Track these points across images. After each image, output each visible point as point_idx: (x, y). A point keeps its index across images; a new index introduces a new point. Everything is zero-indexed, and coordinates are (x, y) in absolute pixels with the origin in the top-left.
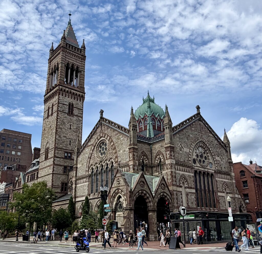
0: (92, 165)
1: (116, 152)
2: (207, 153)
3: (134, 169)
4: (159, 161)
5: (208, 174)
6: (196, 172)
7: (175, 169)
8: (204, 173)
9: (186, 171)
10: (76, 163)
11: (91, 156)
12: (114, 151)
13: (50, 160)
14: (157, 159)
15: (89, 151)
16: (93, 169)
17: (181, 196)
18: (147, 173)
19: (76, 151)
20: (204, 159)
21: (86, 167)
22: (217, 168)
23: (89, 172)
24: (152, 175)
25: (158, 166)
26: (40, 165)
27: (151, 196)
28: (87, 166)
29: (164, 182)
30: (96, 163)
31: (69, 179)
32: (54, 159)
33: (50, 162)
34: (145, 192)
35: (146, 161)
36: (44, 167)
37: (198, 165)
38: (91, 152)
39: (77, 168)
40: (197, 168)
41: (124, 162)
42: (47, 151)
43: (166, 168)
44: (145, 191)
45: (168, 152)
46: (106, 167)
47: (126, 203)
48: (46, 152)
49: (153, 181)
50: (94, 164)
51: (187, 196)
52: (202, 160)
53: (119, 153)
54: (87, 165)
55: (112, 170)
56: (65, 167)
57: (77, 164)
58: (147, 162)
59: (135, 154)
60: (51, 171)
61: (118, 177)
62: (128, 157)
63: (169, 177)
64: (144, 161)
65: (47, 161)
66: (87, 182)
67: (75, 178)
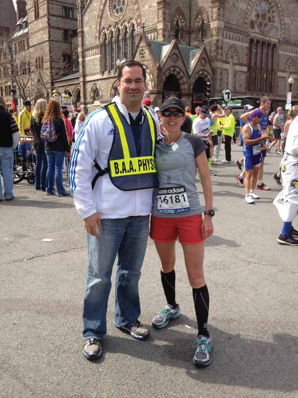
0: (104, 28)
1: (138, 8)
2: (273, 12)
3: (164, 36)
4: (201, 23)
5: (269, 44)
6: (252, 41)
7: (223, 36)
8: (263, 43)
9: (238, 39)
10: (80, 25)
11: (102, 14)
12: (136, 7)
13: (43, 19)
14: (198, 20)
15: (99, 6)
16: (106, 35)
17: (227, 76)
18: (182, 42)
19: (80, 6)
20: (266, 21)
21: (96, 32)
22: (283, 36)
23: (101, 40)
24: (190, 46)
25: (199, 30)
26: (29, 28)
27: (186, 75)
28: (96, 30)
29: (205, 56)
30: (110, 26)
31: (73, 49)
32: (48, 18)
33: (43, 23)
34: (178, 70)
35: (182, 22)
36: (35, 30)
37: (256, 31)
38: (102, 8)
39: (82, 32)
40: (255, 35)
41: (150, 24)
42: (36, 4)
43: (209, 34)
44: (179, 68)
45: (215, 10)
46: (124, 31)
47: (152, 84)
48: (35, 6)
49: (191, 53)
50: (107, 27)
51: (235, 77)
52: (264, 23)
53: (143, 9)
54: (96, 27)
55: (132, 37)
56: (66, 31)
57: (82, 27)
58: (183, 24)
59: (167, 12)
60: (46, 37)
61: (142, 47)
62: (156, 17)
63: (214, 48)
64: (180, 24)
65: (39, 20)
66: (98, 54)
67: (81, 48)
